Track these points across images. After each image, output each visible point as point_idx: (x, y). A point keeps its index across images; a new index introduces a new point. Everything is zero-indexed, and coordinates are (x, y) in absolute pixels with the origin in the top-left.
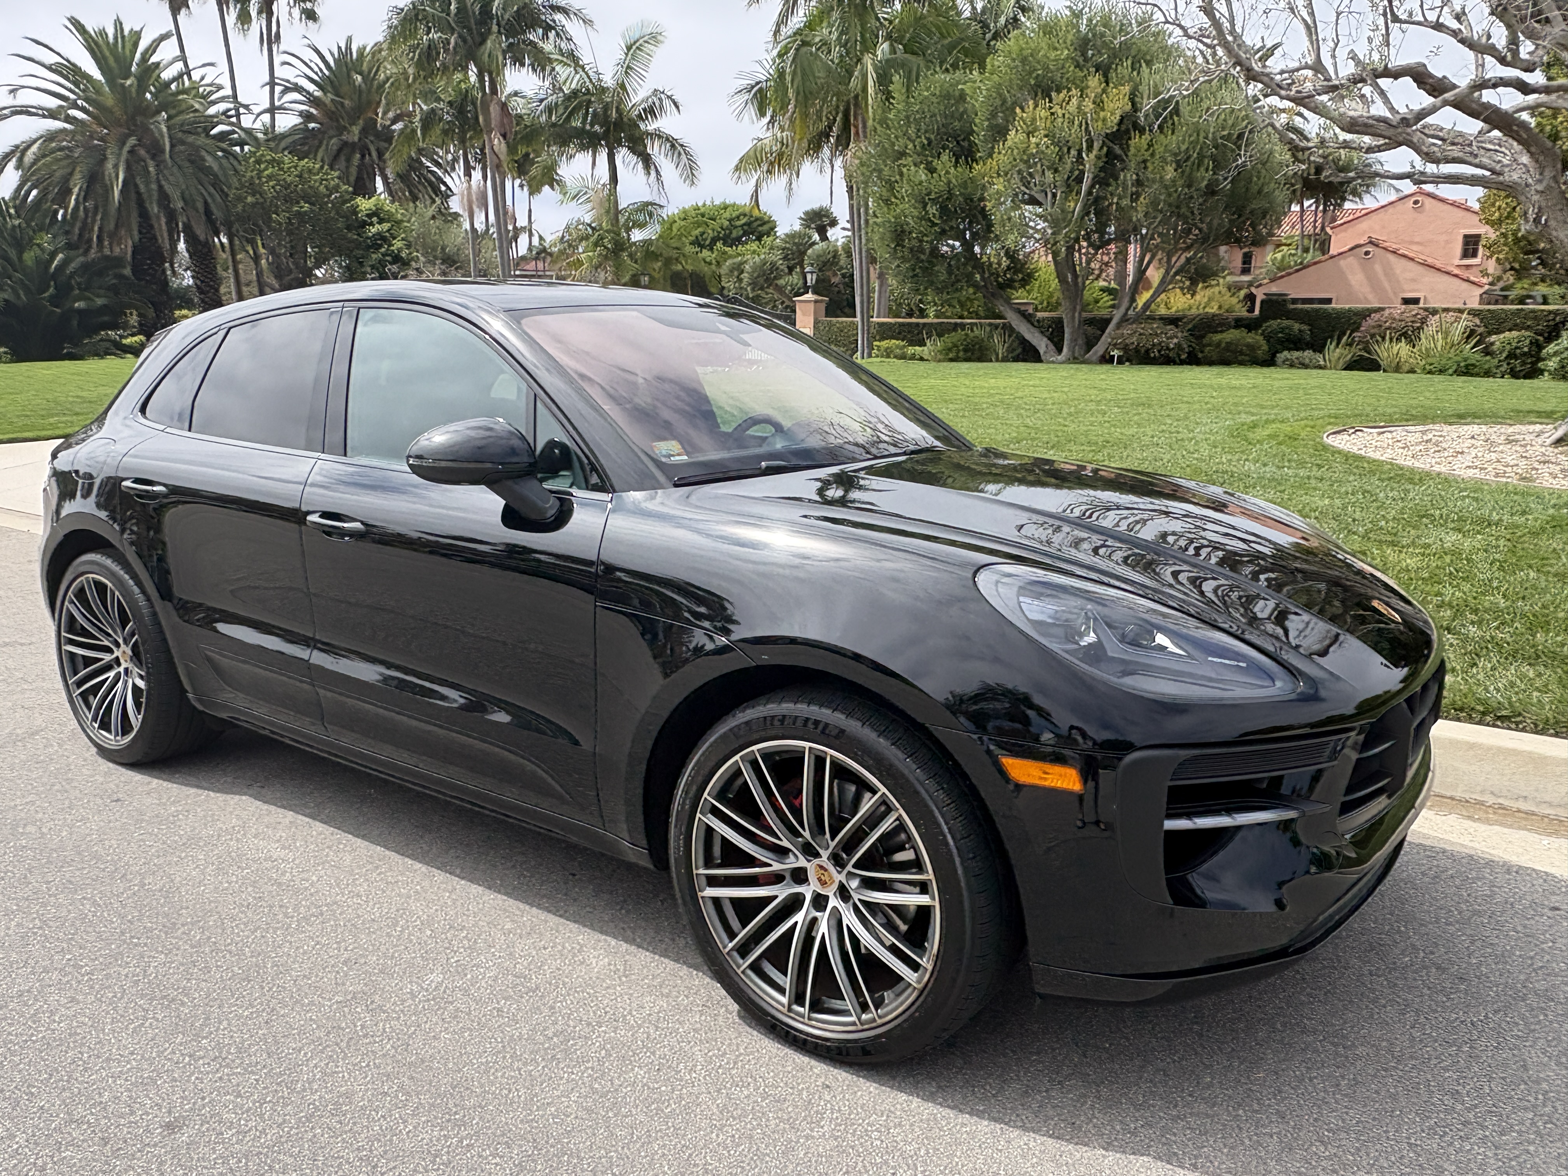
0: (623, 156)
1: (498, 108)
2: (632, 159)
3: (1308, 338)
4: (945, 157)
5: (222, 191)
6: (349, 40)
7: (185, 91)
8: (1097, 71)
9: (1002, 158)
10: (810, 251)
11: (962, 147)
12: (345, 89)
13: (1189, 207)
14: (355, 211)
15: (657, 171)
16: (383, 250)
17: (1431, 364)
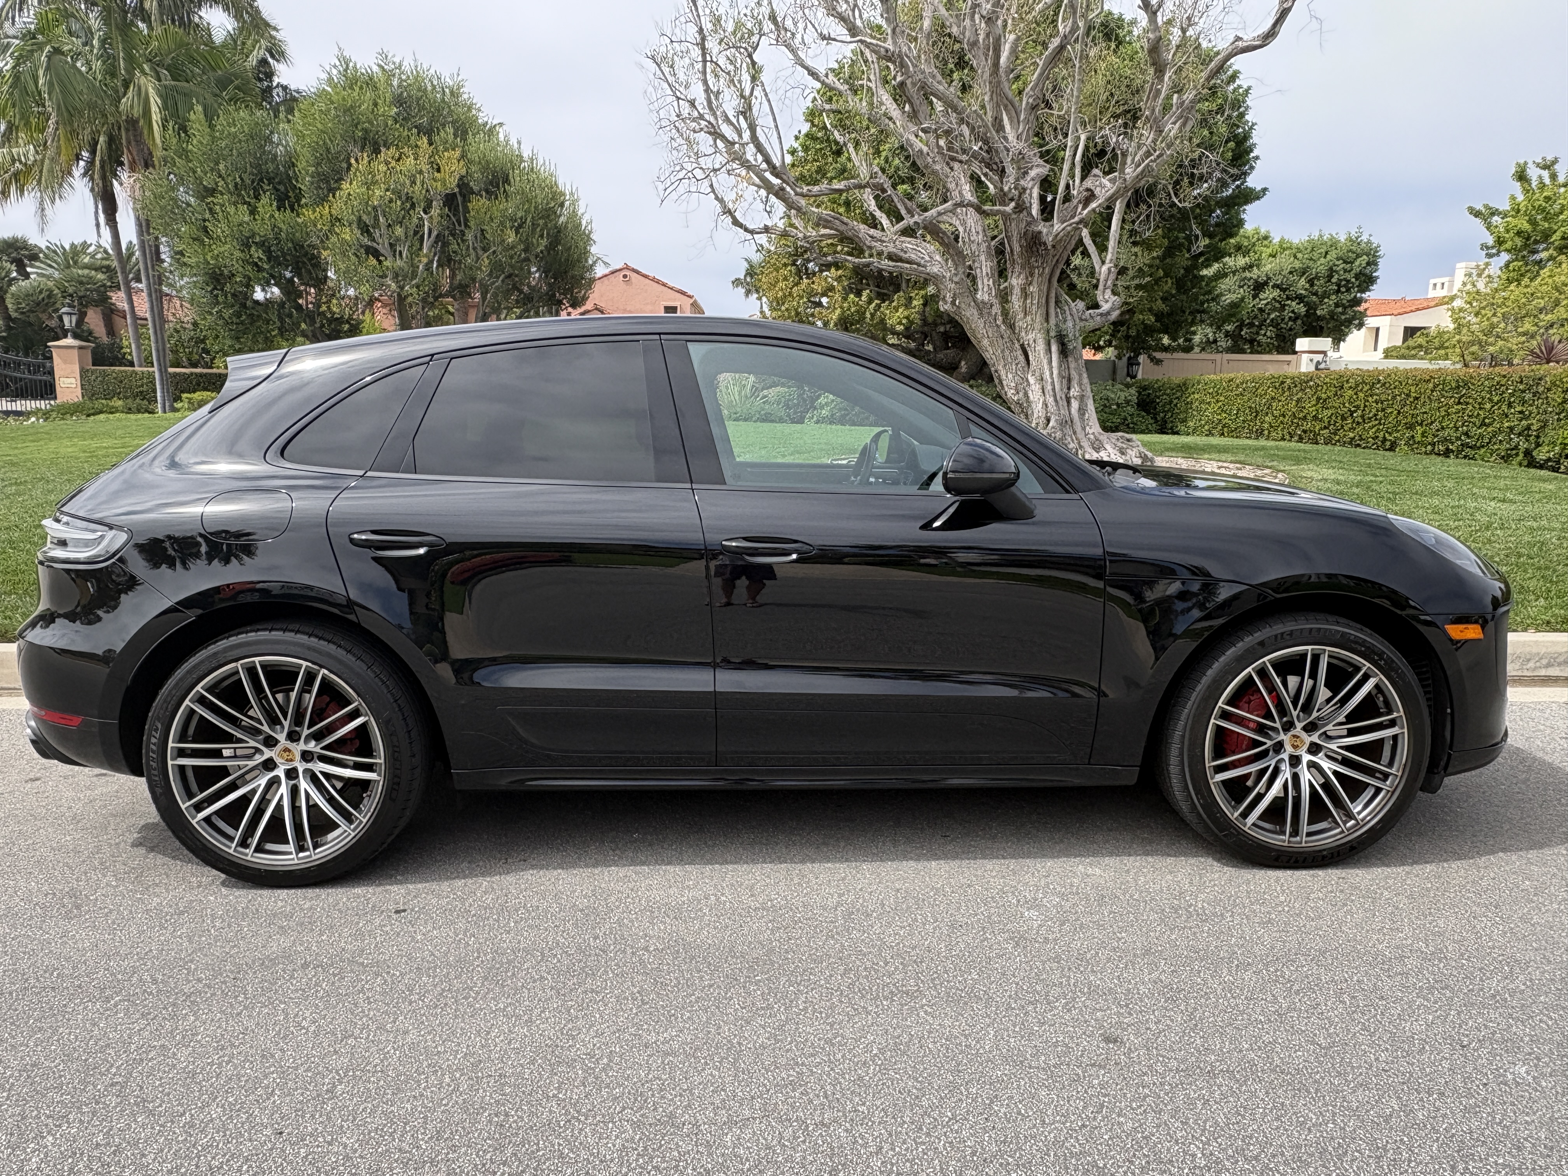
4: (265, 199)
11: (277, 190)
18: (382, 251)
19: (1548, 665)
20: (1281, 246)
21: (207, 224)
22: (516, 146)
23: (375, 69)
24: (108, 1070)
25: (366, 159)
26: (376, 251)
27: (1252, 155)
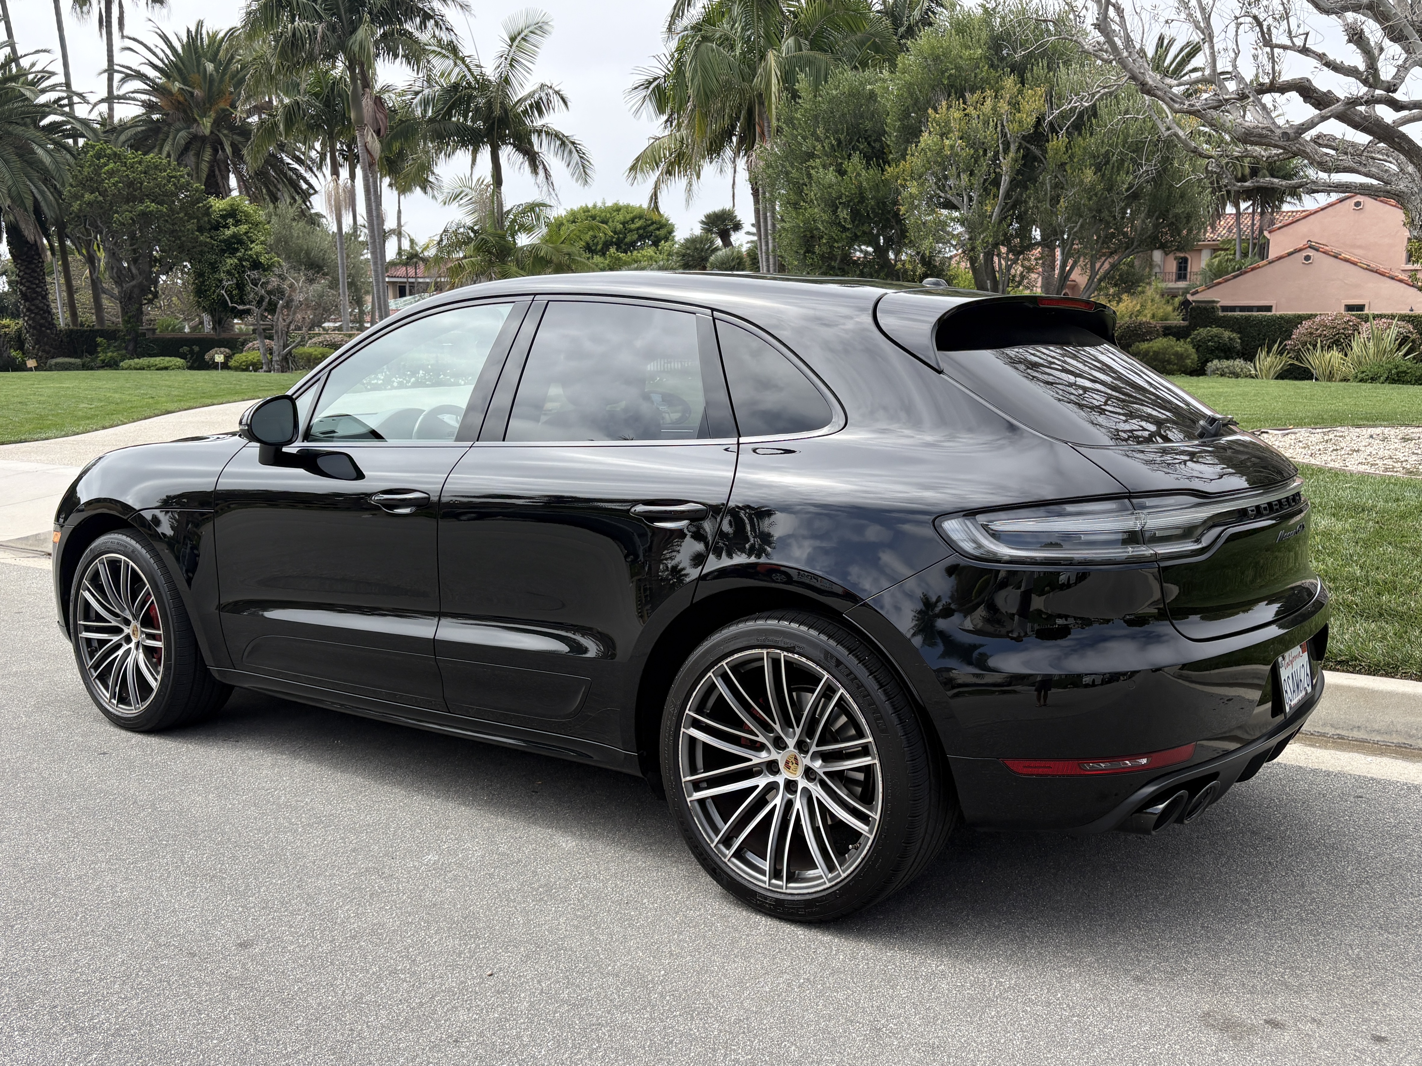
0: (507, 153)
1: (371, 103)
2: (519, 158)
3: (1238, 346)
4: (856, 158)
5: (55, 187)
6: (200, 24)
7: (14, 78)
8: (1012, 71)
9: (914, 161)
11: (873, 148)
12: (195, 77)
13: (1111, 212)
14: (207, 210)
15: (546, 170)
16: (239, 254)
17: (1363, 372)
25: (944, 107)
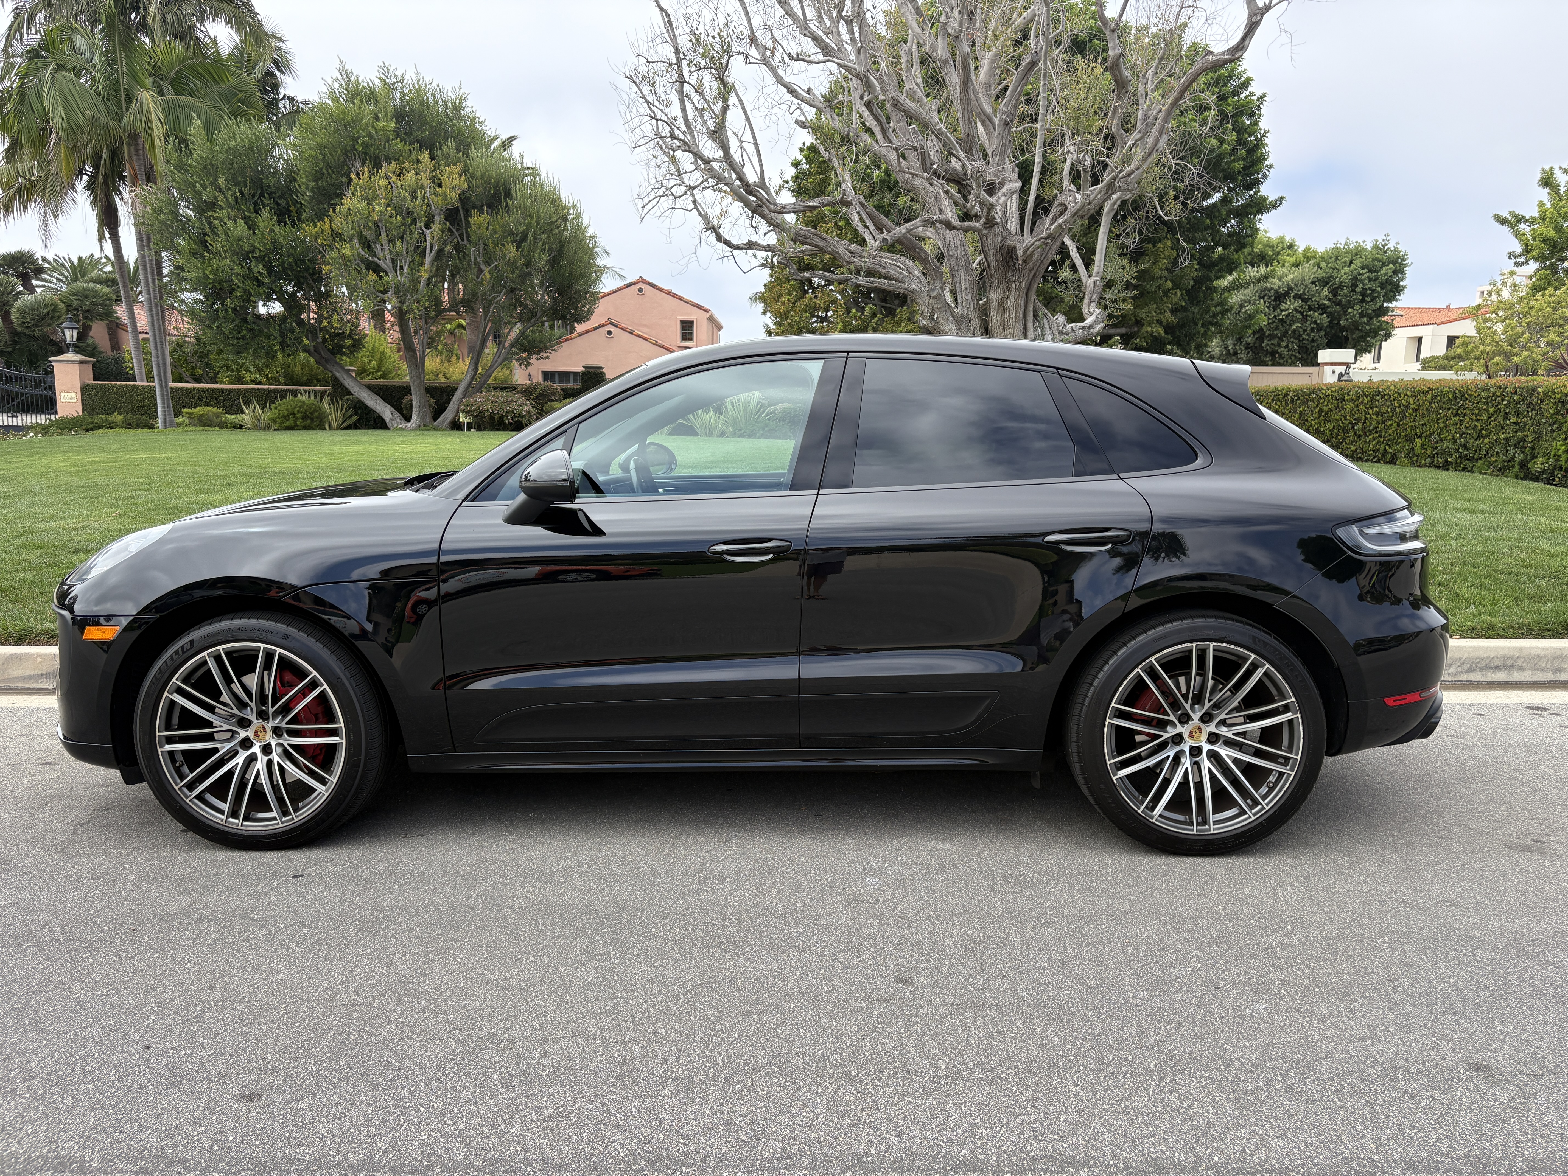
4: (265, 213)
10: (19, 303)
18: (384, 266)
19: (1470, 670)
20: (1305, 256)
21: (207, 238)
22: (518, 159)
23: (377, 82)
24: (10, 999)
25: (367, 174)
26: (378, 265)
27: (1267, 163)
